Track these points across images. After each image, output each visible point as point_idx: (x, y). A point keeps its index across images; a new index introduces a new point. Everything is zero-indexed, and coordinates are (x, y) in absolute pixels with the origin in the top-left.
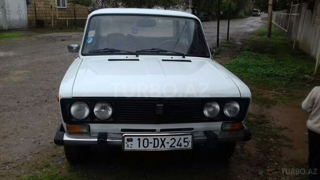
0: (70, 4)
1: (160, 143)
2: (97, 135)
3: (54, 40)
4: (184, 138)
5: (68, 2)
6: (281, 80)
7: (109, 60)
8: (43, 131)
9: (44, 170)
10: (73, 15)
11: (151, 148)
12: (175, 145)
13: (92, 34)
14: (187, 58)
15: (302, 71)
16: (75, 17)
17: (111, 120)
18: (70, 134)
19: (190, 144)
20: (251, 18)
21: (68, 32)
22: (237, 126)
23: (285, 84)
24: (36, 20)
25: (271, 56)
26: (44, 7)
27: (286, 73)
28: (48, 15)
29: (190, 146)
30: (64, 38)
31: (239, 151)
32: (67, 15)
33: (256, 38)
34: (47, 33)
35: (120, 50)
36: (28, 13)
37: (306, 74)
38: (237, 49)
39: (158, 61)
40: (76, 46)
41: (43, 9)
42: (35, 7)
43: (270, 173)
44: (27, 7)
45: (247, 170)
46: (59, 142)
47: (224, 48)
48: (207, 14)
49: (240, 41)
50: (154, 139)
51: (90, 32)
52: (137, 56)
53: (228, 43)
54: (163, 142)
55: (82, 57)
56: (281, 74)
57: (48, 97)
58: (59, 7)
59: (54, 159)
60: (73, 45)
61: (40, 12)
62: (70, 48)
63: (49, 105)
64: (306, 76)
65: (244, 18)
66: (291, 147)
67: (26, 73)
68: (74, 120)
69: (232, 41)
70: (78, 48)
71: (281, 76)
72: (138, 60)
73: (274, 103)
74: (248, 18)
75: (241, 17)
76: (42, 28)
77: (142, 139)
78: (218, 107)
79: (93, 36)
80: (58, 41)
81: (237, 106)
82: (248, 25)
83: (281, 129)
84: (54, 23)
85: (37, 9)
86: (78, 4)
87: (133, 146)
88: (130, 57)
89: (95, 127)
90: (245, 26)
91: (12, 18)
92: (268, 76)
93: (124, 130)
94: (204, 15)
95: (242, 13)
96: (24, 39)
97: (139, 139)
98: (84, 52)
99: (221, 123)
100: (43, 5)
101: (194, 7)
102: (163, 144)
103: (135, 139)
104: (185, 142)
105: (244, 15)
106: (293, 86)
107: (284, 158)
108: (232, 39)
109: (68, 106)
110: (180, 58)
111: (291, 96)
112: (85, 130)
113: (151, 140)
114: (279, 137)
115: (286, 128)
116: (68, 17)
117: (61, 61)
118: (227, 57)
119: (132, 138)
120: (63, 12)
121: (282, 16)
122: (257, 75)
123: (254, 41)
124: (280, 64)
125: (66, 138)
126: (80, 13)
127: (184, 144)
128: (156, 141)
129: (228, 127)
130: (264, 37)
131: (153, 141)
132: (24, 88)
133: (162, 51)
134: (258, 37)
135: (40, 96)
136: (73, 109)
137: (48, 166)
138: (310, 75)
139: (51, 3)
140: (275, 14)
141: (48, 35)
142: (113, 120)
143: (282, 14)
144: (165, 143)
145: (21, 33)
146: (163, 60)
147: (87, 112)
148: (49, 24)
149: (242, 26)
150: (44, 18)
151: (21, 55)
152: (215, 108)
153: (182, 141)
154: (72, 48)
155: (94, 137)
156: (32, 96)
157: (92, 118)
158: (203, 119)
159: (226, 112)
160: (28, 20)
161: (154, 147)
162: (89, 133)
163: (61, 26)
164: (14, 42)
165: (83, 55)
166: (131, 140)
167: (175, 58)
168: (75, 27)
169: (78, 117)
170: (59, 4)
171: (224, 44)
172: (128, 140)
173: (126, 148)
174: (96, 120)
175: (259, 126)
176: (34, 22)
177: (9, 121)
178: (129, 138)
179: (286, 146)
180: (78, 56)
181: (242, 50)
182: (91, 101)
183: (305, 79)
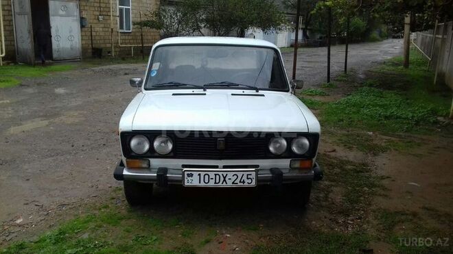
0: (136, 26)
1: (222, 179)
2: (157, 170)
3: (115, 73)
4: (248, 175)
5: (134, 24)
6: (402, 123)
7: (173, 94)
8: (101, 176)
9: (103, 210)
10: (140, 41)
11: (212, 184)
12: (238, 181)
13: (156, 66)
14: (261, 92)
15: (434, 112)
16: (142, 43)
17: (172, 154)
18: (130, 168)
19: (254, 181)
20: (390, 40)
21: (134, 63)
22: (307, 164)
23: (407, 128)
24: (93, 48)
25: (400, 93)
26: (103, 31)
27: (411, 115)
28: (108, 41)
29: (254, 183)
30: (127, 72)
31: (322, 199)
32: (132, 41)
33: (387, 69)
34: (106, 65)
35: (186, 83)
36: (82, 40)
37: (441, 116)
38: (356, 84)
39: (227, 95)
40: (139, 79)
41: (101, 34)
42: (91, 32)
43: (352, 220)
44: (81, 31)
45: (325, 217)
46: (119, 176)
47: (338, 83)
48: (325, 35)
49: (365, 74)
50: (216, 175)
51: (154, 65)
52: (205, 90)
53: (345, 77)
54: (225, 178)
55: (145, 92)
56: (404, 116)
57: (107, 140)
58: (123, 31)
59: (113, 201)
60: (135, 79)
61: (97, 38)
62: (132, 82)
63: (108, 150)
64: (439, 118)
65: (378, 40)
66: (386, 196)
67: (81, 114)
68: (133, 154)
69: (352, 73)
70: (141, 82)
71: (405, 119)
72: (205, 94)
73: (384, 150)
74: (385, 41)
75: (374, 40)
76: (100, 58)
77: (203, 174)
78: (284, 142)
79: (157, 68)
80: (120, 75)
81: (306, 142)
82: (381, 51)
83: (382, 178)
84: (115, 51)
85: (94, 34)
86: (146, 26)
87: (194, 181)
88: (196, 91)
89: (155, 163)
90: (377, 52)
91: (61, 46)
92: (386, 118)
93: (184, 166)
94: (321, 38)
95: (375, 34)
96: (77, 72)
97: (199, 175)
98: (147, 87)
99: (289, 160)
100: (101, 29)
101: (306, 27)
102: (225, 180)
103: (196, 174)
104: (248, 179)
105: (378, 37)
106: (417, 130)
107: (373, 207)
108: (352, 70)
109: (128, 140)
110: (254, 92)
111: (410, 142)
112: (145, 165)
113: (212, 175)
114: (374, 186)
115: (388, 177)
116: (134, 43)
117: (123, 100)
118: (338, 94)
119: (192, 173)
120: (127, 37)
121: (428, 39)
122: (372, 117)
123: (383, 73)
124: (408, 104)
125: (125, 172)
126: (150, 38)
127: (247, 181)
128: (218, 176)
129: (297, 165)
130: (399, 67)
131: (214, 177)
132: (79, 130)
133: (233, 84)
134: (392, 68)
135: (97, 140)
136: (134, 142)
137: (106, 207)
138: (445, 117)
139: (112, 26)
140: (413, 36)
141: (108, 67)
142: (174, 154)
143: (428, 35)
144: (227, 179)
145: (73, 65)
146: (232, 94)
147: (147, 147)
148: (109, 52)
149: (372, 52)
150: (103, 46)
151: (74, 92)
152: (281, 144)
153: (245, 178)
154: (135, 82)
155: (154, 173)
156: (89, 139)
157: (152, 153)
158: (268, 155)
159: (295, 149)
160: (82, 48)
161: (215, 183)
162: (149, 168)
163: (125, 55)
164: (64, 76)
165: (146, 89)
166: (192, 175)
167: (247, 92)
168: (142, 57)
169: (138, 152)
170: (121, 27)
171: (339, 78)
172: (188, 175)
173: (186, 184)
174: (156, 154)
175: (355, 174)
176: (90, 51)
177: (63, 165)
178: (189, 173)
179: (381, 195)
180: (141, 91)
181: (362, 85)
182: (151, 135)
183: (436, 122)
